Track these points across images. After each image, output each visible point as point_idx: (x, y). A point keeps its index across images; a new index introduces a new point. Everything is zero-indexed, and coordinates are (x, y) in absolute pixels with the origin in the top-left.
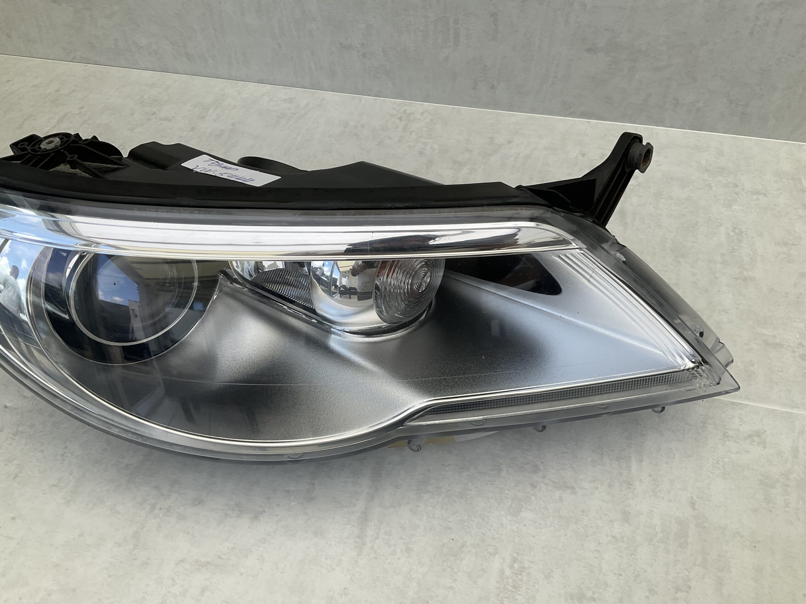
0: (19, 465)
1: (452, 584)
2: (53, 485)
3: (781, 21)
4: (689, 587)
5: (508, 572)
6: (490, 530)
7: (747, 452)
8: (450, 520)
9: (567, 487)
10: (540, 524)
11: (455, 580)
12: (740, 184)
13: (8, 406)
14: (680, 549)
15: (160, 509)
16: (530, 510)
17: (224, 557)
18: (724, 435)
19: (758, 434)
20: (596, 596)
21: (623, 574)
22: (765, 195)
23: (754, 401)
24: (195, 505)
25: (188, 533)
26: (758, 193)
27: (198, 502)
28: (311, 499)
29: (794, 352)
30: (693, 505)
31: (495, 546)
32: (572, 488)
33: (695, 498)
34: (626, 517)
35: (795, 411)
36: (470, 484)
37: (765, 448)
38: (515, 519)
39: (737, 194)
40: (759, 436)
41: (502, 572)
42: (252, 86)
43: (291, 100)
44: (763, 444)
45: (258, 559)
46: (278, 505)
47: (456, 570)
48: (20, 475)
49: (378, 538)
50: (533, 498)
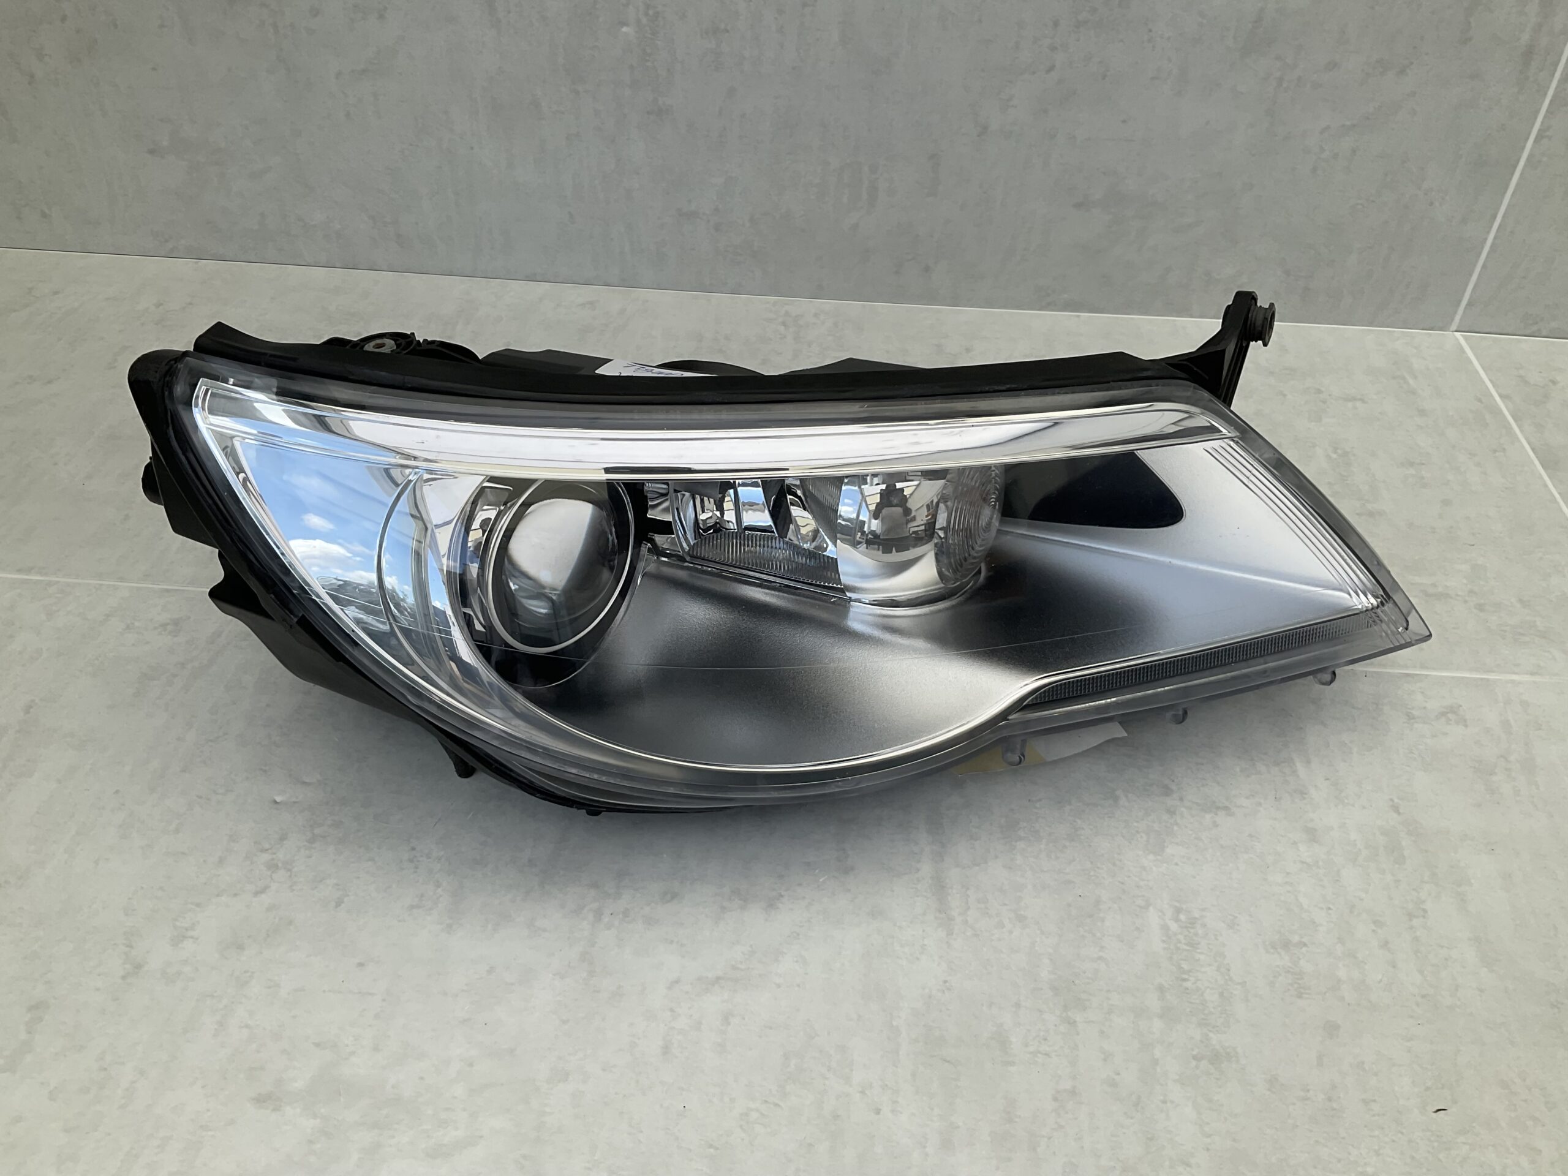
0: (337, 885)
1: (1101, 954)
2: (412, 907)
3: (1354, 151)
4: (1425, 911)
5: (1174, 926)
6: (1129, 877)
7: (1446, 734)
8: (1066, 871)
9: (1218, 808)
10: (1197, 860)
11: (1102, 947)
12: (1323, 389)
13: (278, 801)
14: (1397, 866)
15: (611, 914)
16: (1177, 844)
17: (743, 967)
18: (1408, 716)
19: (1453, 710)
20: (1305, 940)
21: (1331, 907)
22: (1362, 400)
23: (1434, 669)
24: (668, 901)
25: (672, 942)
26: (1353, 399)
27: (669, 896)
28: (847, 870)
29: (1466, 602)
30: (1396, 809)
31: (1144, 896)
32: (1226, 808)
33: (1396, 800)
34: (1312, 835)
35: (1492, 676)
36: (1079, 821)
37: (1466, 726)
38: (1159, 857)
39: (1324, 402)
40: (1454, 713)
41: (1165, 928)
42: (516, 287)
43: (592, 304)
44: (1464, 722)
45: (797, 962)
46: (800, 885)
47: (1098, 935)
48: (346, 899)
49: (969, 908)
50: (1175, 828)
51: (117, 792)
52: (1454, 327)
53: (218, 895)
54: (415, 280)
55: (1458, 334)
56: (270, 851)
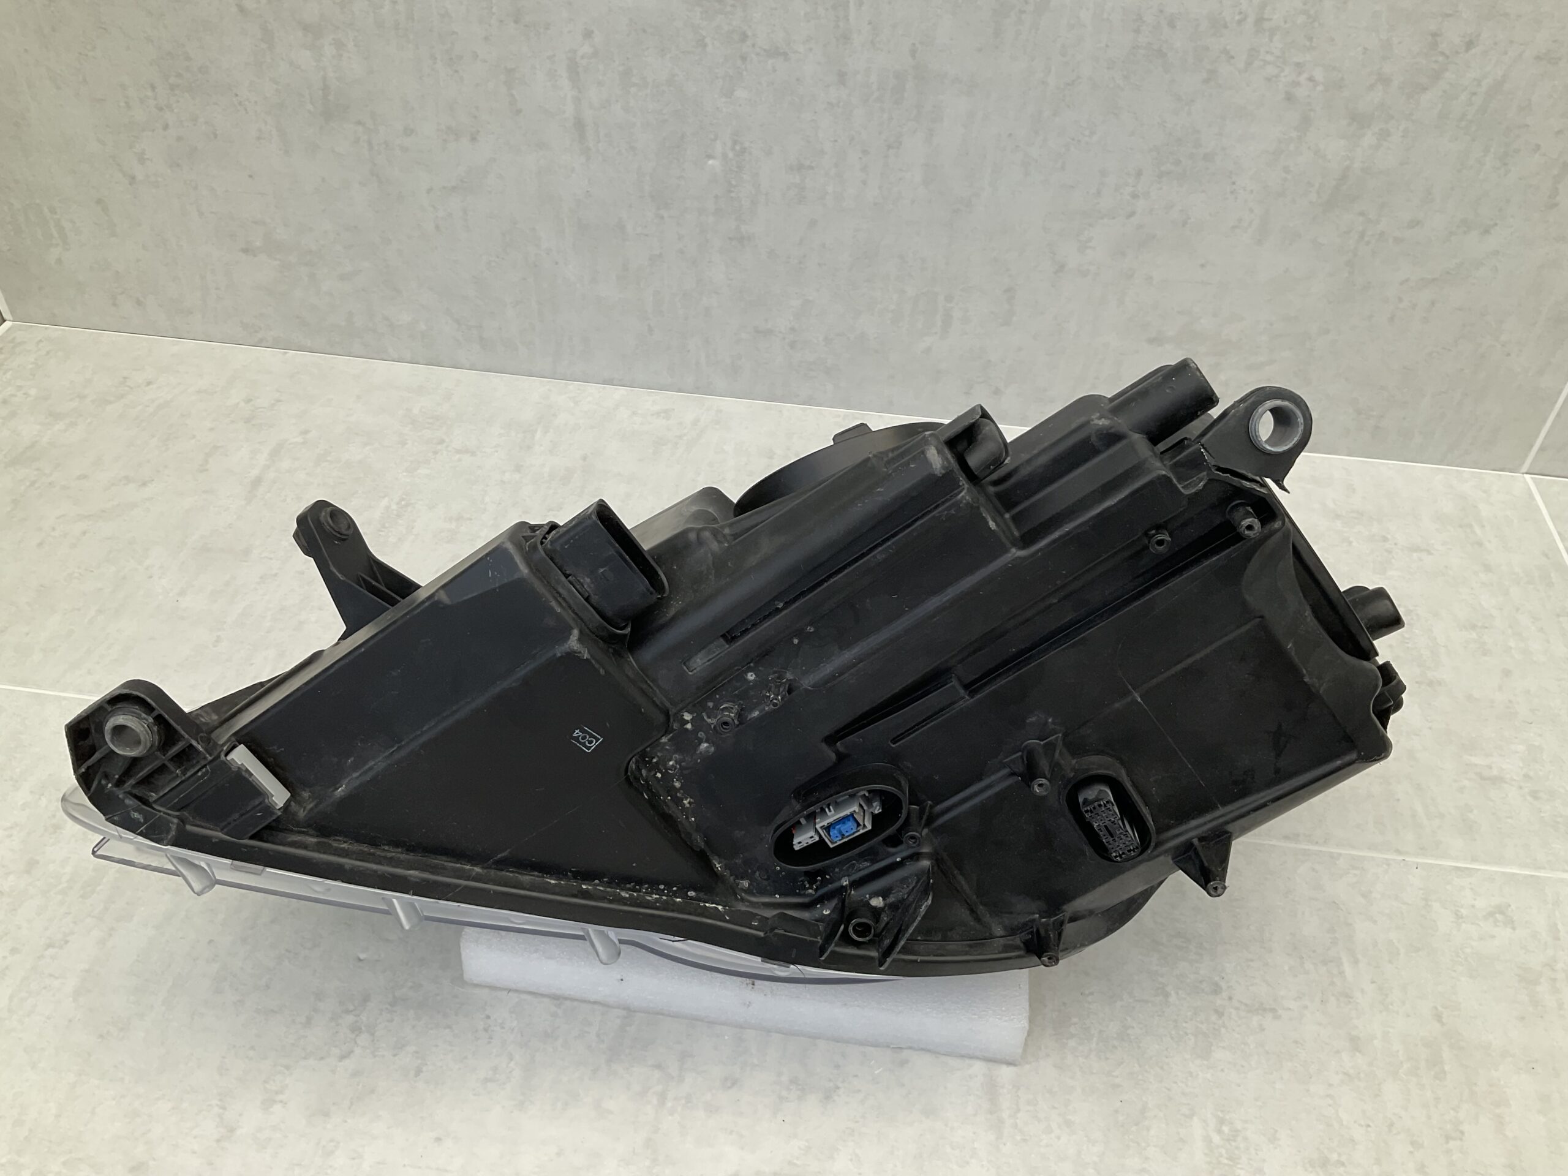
0: (417, 1052)
1: (1146, 1166)
2: (487, 1080)
3: (1433, 303)
4: (1462, 1133)
5: (1216, 1139)
6: (1176, 1083)
7: (1493, 937)
8: (1115, 1074)
9: (1265, 1010)
10: (1243, 1066)
11: (1147, 1158)
12: (1389, 537)
13: (362, 959)
14: (1438, 1082)
15: (675, 1099)
16: (1224, 1048)
17: (798, 1163)
18: (1457, 915)
19: (1501, 910)
20: (1343, 1158)
21: (1371, 1124)
22: (1429, 553)
23: (1486, 863)
24: (729, 1088)
25: (731, 1132)
26: (1417, 549)
27: (731, 1083)
28: (903, 1063)
29: (1521, 788)
30: (1439, 1017)
31: (1189, 1104)
32: (1273, 1010)
33: (1440, 1008)
34: (1356, 1044)
35: (1541, 874)
36: (1129, 1019)
37: (1514, 929)
38: (1205, 1062)
39: (1389, 552)
40: (1502, 913)
41: (1208, 1140)
42: (593, 390)
43: (666, 413)
44: (1510, 923)
45: (851, 1160)
46: (856, 1076)
47: (1143, 1144)
48: (424, 1069)
49: (1019, 1110)
50: (1223, 1030)
51: (211, 941)
52: (1525, 468)
53: (305, 1058)
55: (1527, 476)
56: (353, 1013)
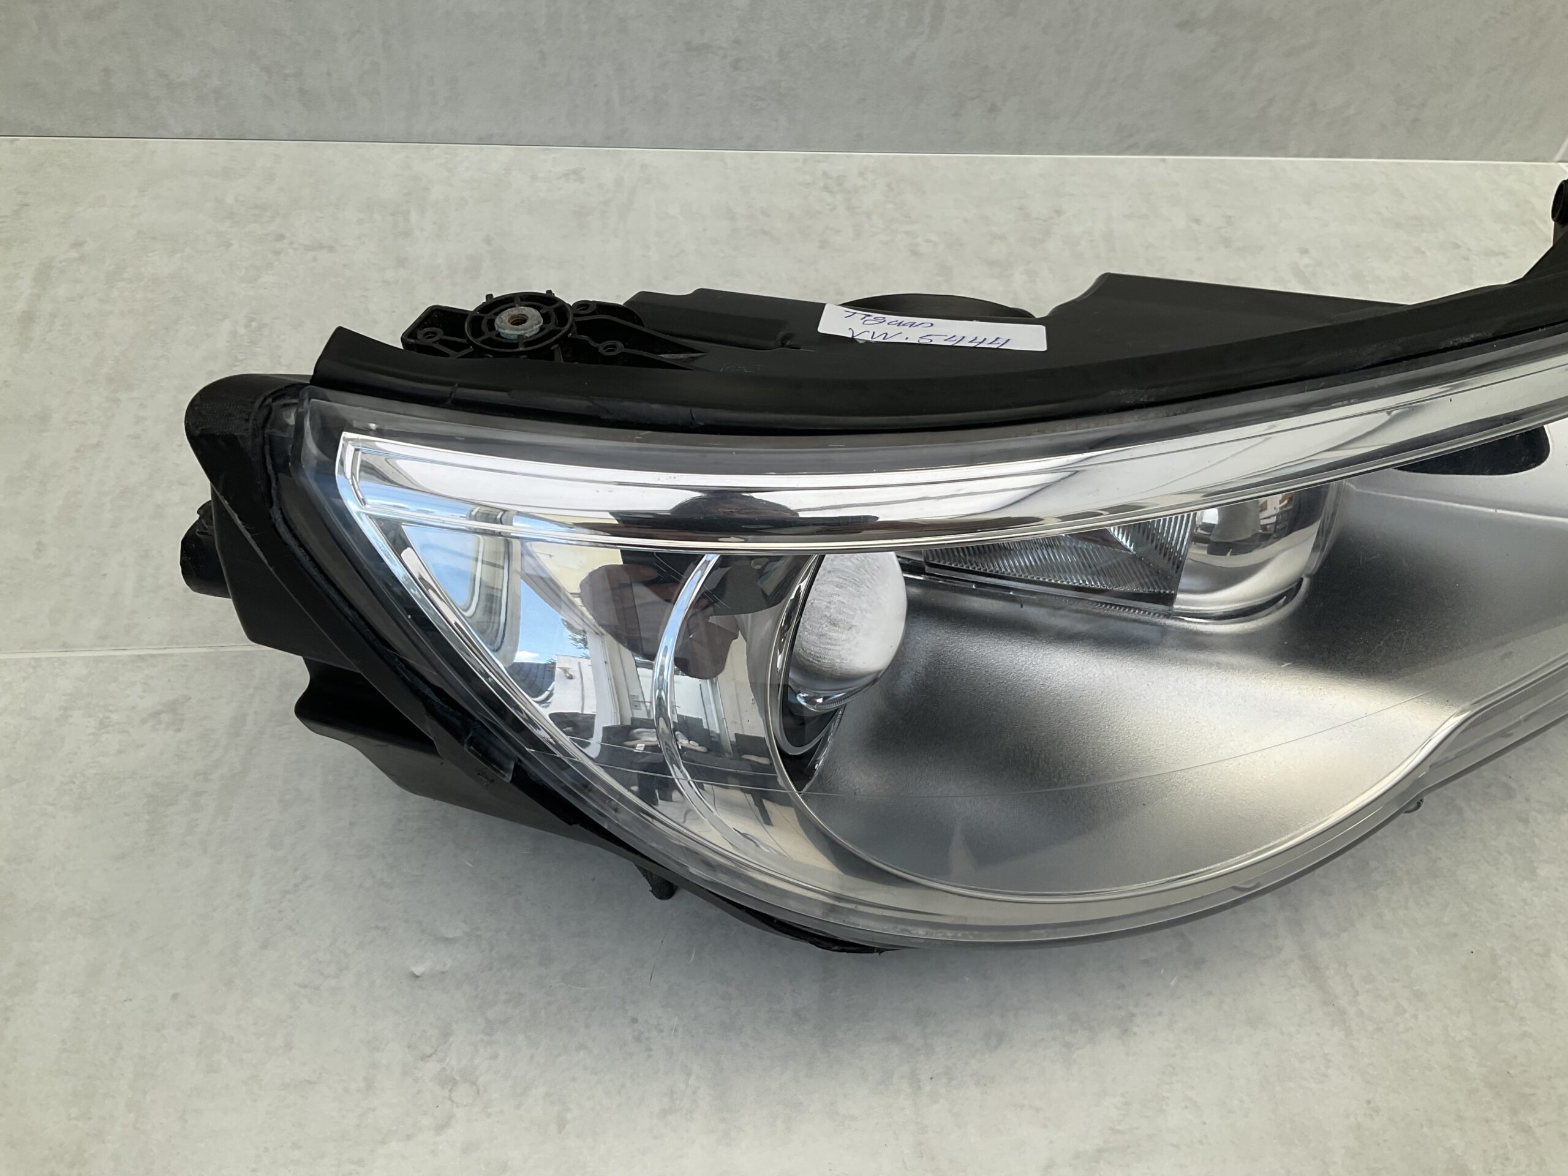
0: (549, 1095)
1: (1525, 1028)
6: (1514, 916)
8: (1445, 920)
11: (1522, 1019)
12: (1460, 243)
13: (418, 974)
15: (931, 1078)
16: (1546, 861)
17: (1123, 1128)
24: (996, 1047)
25: (1022, 1107)
27: (996, 1040)
28: (1199, 963)
31: (1538, 939)
36: (1431, 849)
38: (1535, 884)
42: (468, 153)
45: (1187, 1107)
46: (1148, 994)
47: (1512, 1002)
48: (569, 1116)
49: (1357, 993)
50: (1536, 840)
51: (175, 996)
52: (1558, 157)
53: (383, 1142)
54: (329, 150)
55: (1561, 164)
56: (434, 1057)
